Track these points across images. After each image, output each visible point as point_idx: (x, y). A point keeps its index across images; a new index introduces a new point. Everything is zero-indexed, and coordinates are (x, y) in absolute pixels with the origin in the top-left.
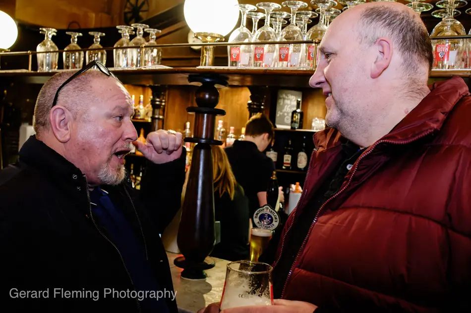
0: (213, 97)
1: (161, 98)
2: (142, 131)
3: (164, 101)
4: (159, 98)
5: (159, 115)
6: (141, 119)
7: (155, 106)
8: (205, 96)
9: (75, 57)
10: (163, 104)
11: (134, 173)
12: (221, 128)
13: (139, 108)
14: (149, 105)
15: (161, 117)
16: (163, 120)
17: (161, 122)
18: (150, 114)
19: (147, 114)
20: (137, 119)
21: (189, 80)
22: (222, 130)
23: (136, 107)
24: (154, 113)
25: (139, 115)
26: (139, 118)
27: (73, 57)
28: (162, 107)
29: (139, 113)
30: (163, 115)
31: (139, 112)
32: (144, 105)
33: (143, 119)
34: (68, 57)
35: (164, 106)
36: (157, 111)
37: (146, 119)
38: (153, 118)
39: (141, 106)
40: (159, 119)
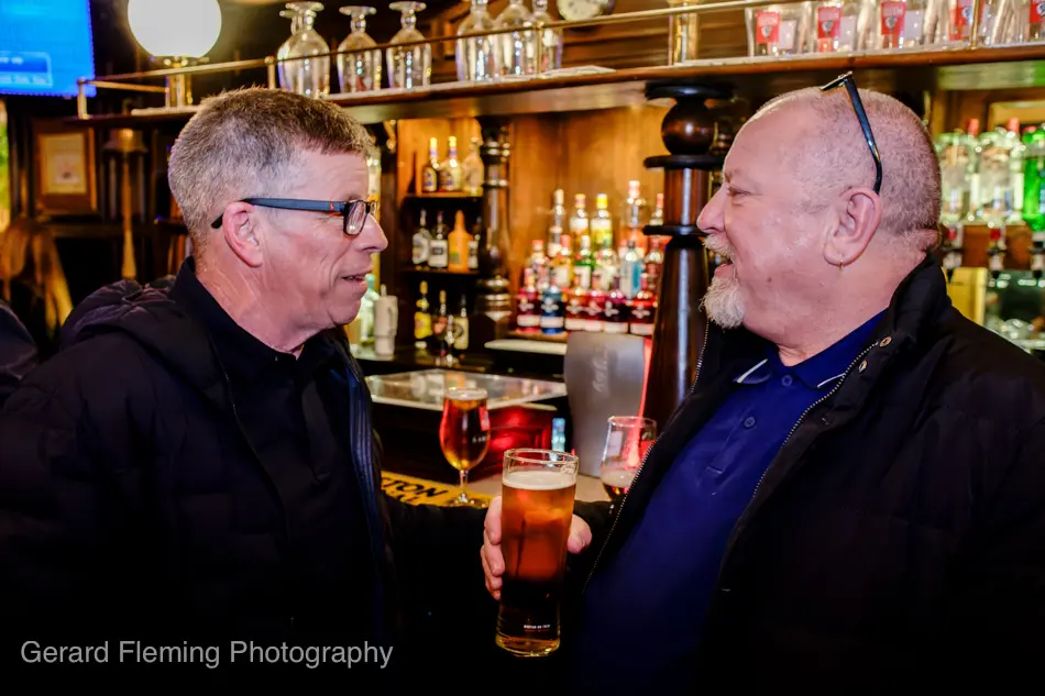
0: (704, 131)
1: (501, 140)
2: (459, 217)
3: (506, 145)
4: (495, 139)
5: (499, 178)
6: (454, 191)
7: (488, 160)
8: (683, 128)
9: (364, 64)
10: (506, 153)
11: (449, 312)
12: (635, 200)
13: (449, 166)
14: (474, 159)
15: (503, 183)
16: (507, 190)
17: (503, 195)
18: (478, 178)
19: (468, 179)
20: (445, 191)
21: (646, 95)
22: (639, 202)
23: (443, 165)
24: (486, 176)
25: (450, 183)
26: (449, 188)
27: (359, 64)
28: (503, 160)
29: (449, 179)
30: (507, 177)
31: (449, 175)
32: (460, 159)
33: (460, 191)
34: (347, 64)
35: (508, 157)
36: (493, 170)
37: (467, 188)
38: (486, 187)
39: (453, 163)
40: (498, 187)
